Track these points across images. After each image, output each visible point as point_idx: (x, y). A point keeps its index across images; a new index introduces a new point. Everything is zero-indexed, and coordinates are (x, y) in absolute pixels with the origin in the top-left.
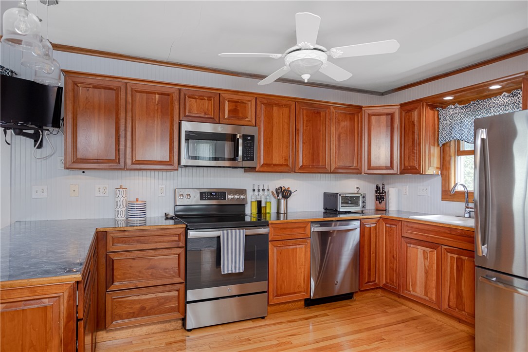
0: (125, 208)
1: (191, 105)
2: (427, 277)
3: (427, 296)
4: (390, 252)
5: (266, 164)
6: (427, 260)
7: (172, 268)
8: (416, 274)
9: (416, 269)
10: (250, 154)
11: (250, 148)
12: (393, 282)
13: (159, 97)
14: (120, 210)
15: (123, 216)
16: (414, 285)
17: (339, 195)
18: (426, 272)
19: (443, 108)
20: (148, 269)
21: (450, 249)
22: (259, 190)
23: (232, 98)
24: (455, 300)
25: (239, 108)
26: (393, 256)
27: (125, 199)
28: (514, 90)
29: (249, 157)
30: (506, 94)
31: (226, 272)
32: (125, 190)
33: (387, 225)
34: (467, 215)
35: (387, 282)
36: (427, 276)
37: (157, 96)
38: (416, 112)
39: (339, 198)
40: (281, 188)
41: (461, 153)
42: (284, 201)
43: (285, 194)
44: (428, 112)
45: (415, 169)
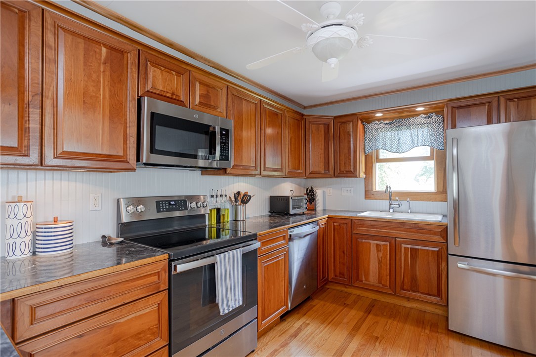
0: (31, 237)
1: (154, 76)
2: (380, 268)
3: (381, 284)
4: (340, 248)
5: (236, 165)
6: (381, 252)
7: (149, 329)
8: (369, 265)
9: (369, 261)
10: (225, 153)
11: (225, 145)
12: (343, 275)
13: (107, 53)
14: (18, 241)
15: (27, 251)
16: (367, 275)
17: (290, 198)
18: (380, 262)
19: (368, 123)
20: (108, 345)
21: (403, 241)
22: (217, 196)
23: (203, 79)
24: (410, 283)
25: (211, 95)
26: (344, 252)
27: (29, 220)
28: (430, 113)
29: (224, 156)
30: (424, 116)
31: (227, 312)
32: (29, 204)
33: (335, 224)
34: (391, 210)
35: (336, 276)
36: (381, 266)
37: (104, 50)
38: (351, 124)
39: (291, 201)
40: (239, 193)
41: (379, 160)
42: (241, 208)
43: (245, 199)
44: (360, 126)
45: (351, 173)
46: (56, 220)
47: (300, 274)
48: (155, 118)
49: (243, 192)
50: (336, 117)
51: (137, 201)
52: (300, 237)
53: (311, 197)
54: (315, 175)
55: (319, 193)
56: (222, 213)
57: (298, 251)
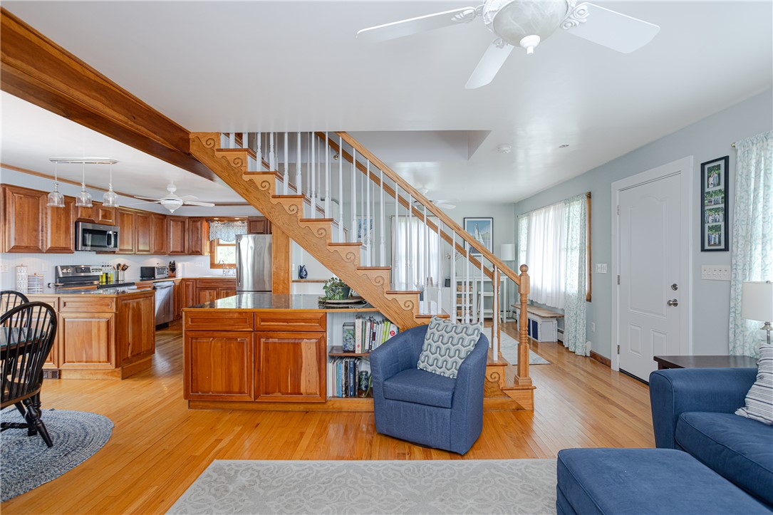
5: (121, 249)
17: (155, 268)
19: (212, 222)
21: (222, 289)
22: (106, 266)
25: (107, 214)
30: (241, 222)
32: (25, 267)
38: (199, 223)
39: (156, 270)
40: (119, 265)
41: (219, 245)
42: (121, 273)
43: (124, 268)
44: (205, 224)
45: (198, 253)
46: (35, 274)
47: (159, 310)
48: (85, 231)
49: (122, 264)
50: (190, 217)
51: (67, 267)
52: (162, 288)
53: (173, 268)
54: (174, 253)
55: (179, 266)
56: (109, 276)
57: (160, 296)
